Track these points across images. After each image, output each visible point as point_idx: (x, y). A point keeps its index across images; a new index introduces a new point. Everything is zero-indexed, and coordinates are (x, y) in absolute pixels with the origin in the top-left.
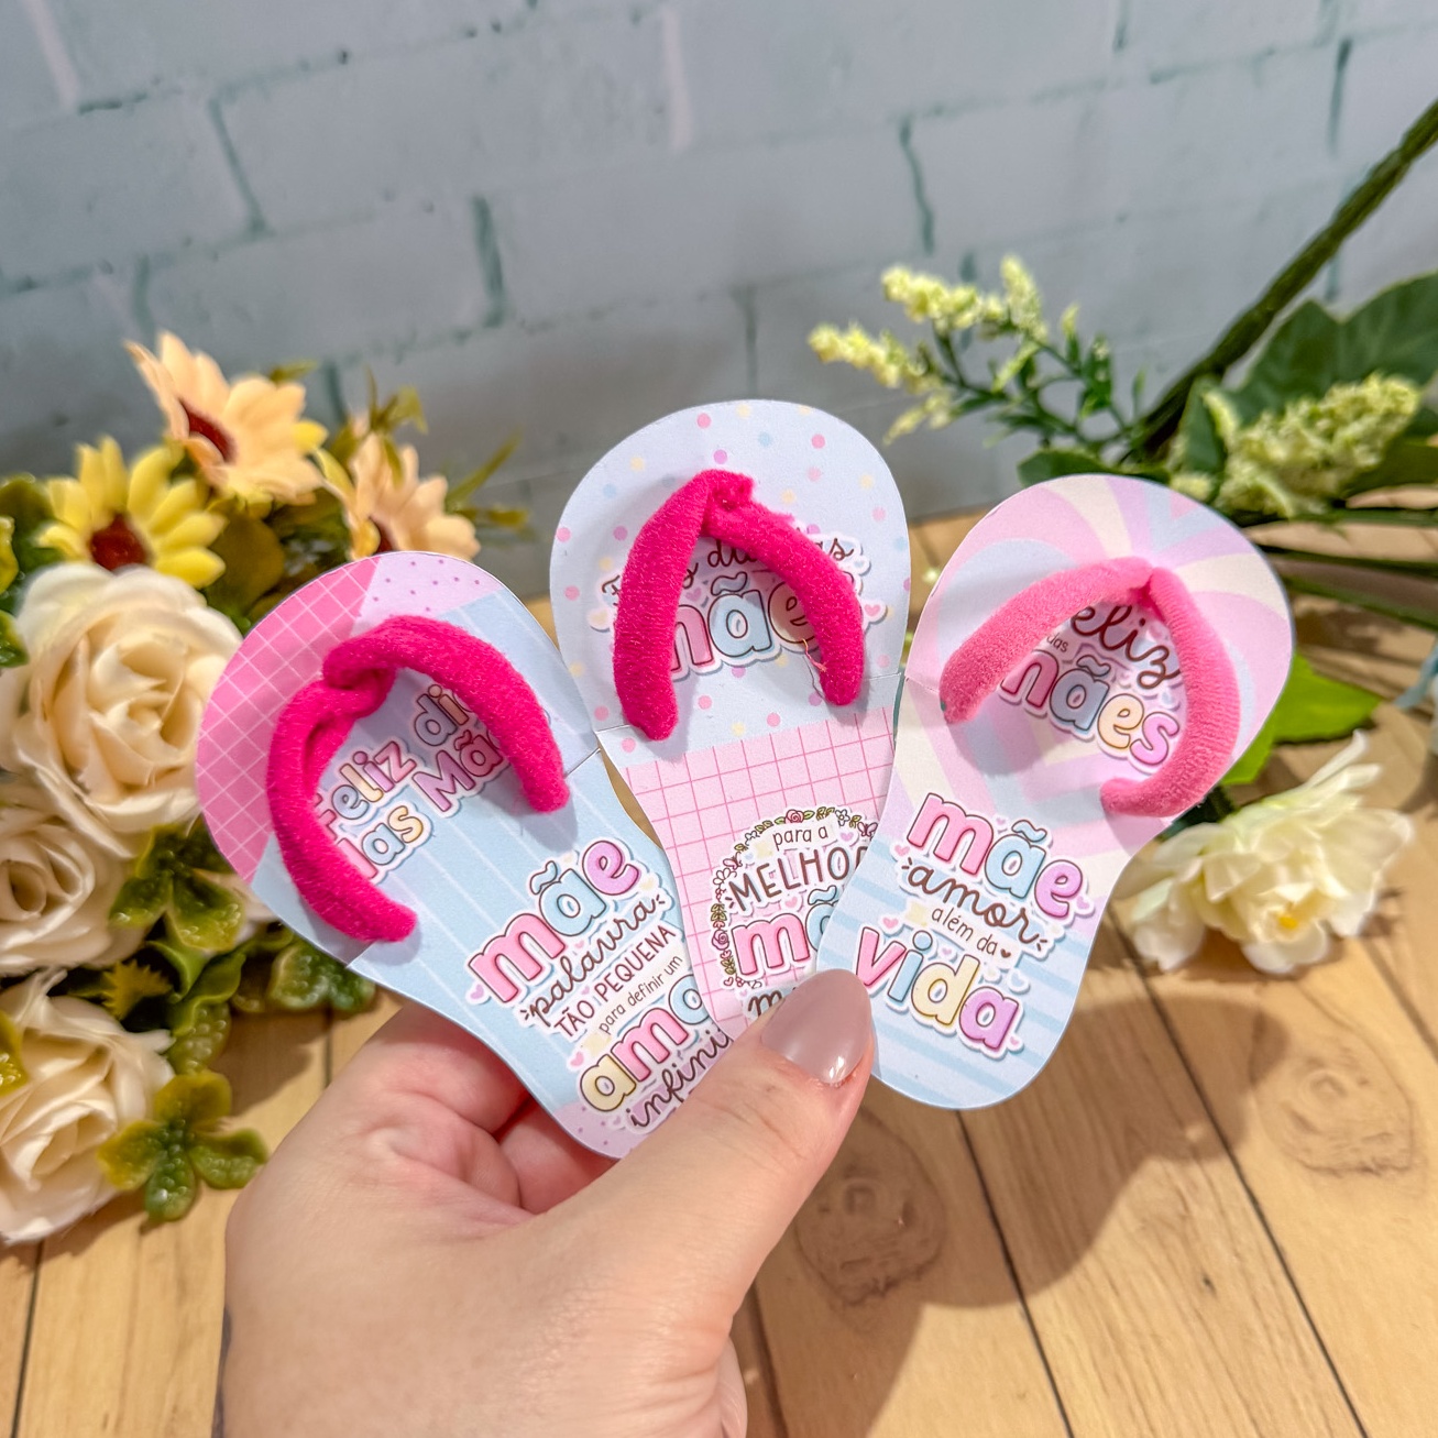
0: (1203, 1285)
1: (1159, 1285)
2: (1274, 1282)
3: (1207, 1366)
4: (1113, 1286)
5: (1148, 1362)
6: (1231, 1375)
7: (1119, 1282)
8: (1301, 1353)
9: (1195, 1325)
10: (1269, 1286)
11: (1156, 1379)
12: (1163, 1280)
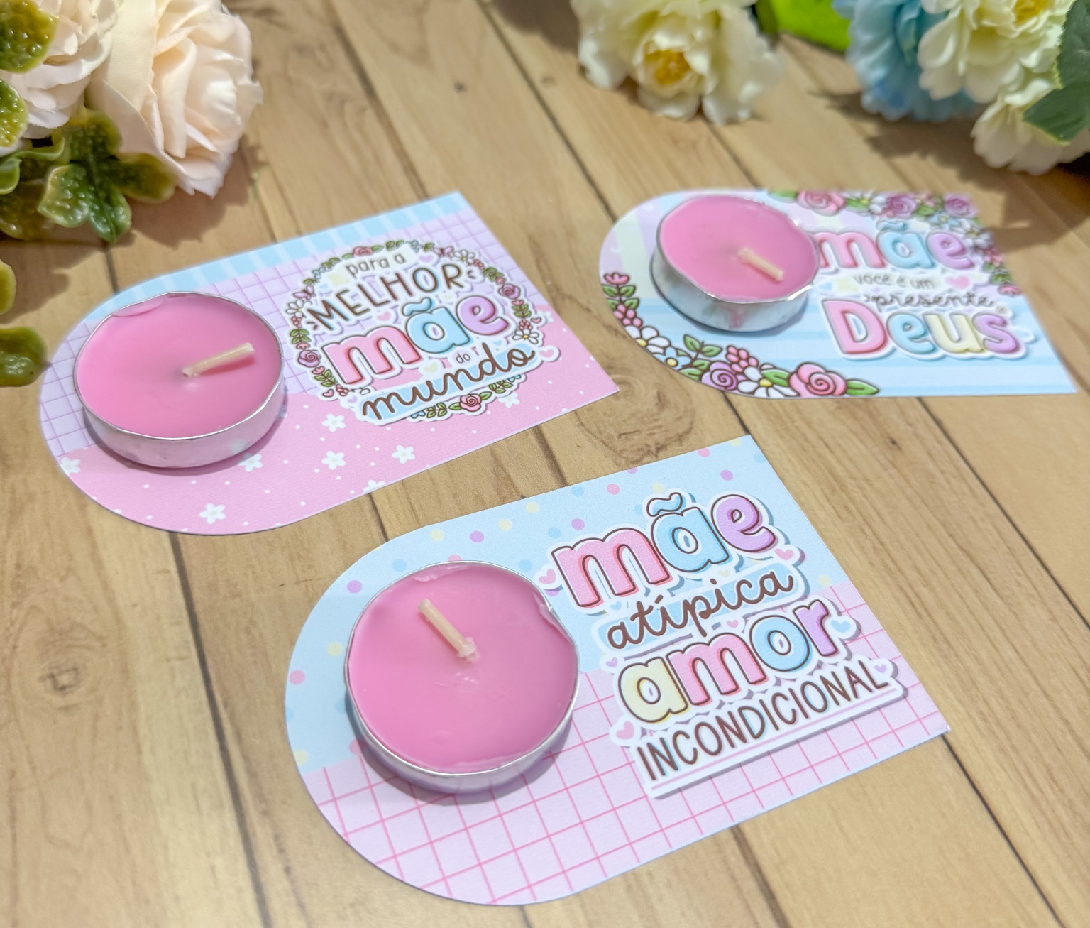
0: (891, 445)
1: (860, 446)
2: (940, 443)
3: (909, 499)
4: (828, 447)
5: (866, 497)
6: (927, 506)
7: (831, 443)
8: (971, 490)
9: (894, 471)
10: (937, 445)
11: (875, 509)
12: (862, 441)
